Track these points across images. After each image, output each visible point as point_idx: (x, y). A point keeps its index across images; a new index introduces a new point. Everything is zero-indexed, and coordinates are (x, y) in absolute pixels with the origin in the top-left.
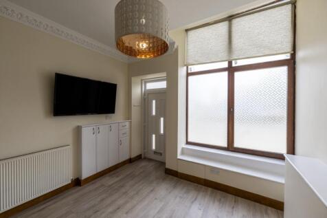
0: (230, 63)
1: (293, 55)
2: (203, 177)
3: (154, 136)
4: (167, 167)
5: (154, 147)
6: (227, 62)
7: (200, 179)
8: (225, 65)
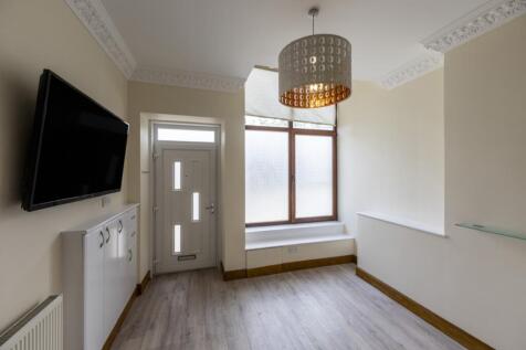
0: (291, 124)
1: (336, 128)
2: (280, 262)
3: (177, 229)
4: (227, 269)
5: (177, 249)
6: (286, 122)
7: (277, 266)
8: (285, 125)
